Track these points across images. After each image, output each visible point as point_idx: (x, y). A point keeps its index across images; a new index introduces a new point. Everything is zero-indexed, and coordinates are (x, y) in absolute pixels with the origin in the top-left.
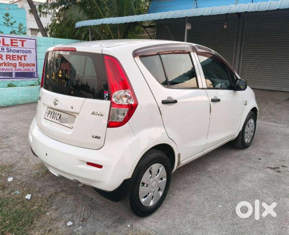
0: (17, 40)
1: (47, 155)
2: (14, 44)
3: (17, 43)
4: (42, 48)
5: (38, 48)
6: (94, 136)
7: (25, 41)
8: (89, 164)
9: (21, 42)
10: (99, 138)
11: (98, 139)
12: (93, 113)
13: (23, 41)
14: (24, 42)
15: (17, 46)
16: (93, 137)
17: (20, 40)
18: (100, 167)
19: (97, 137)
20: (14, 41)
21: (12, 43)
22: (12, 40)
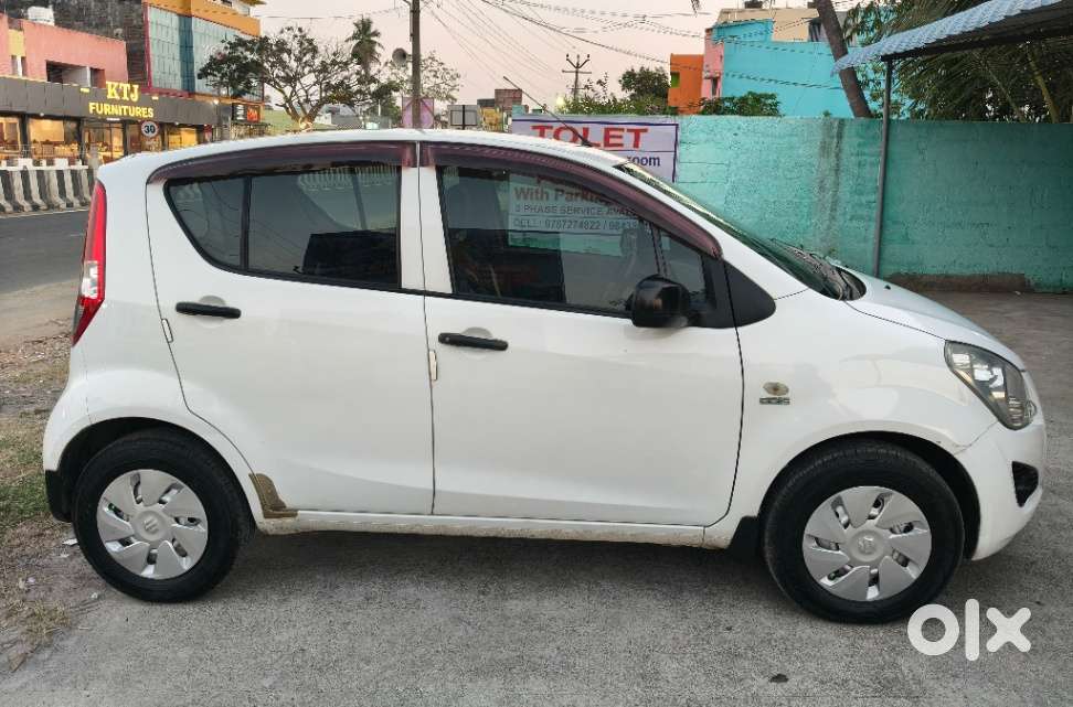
0: (623, 130)
2: (612, 141)
3: (620, 137)
4: (694, 149)
5: (681, 149)
7: (645, 131)
9: (632, 135)
13: (637, 133)
14: (642, 135)
15: (621, 145)
17: (629, 130)
20: (612, 133)
21: (607, 138)
22: (607, 130)
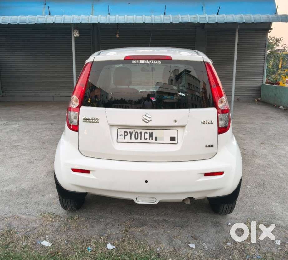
1: (146, 182)
6: (208, 146)
8: (207, 174)
10: (212, 146)
11: (212, 148)
12: (203, 123)
16: (206, 147)
18: (221, 173)
19: (210, 146)
